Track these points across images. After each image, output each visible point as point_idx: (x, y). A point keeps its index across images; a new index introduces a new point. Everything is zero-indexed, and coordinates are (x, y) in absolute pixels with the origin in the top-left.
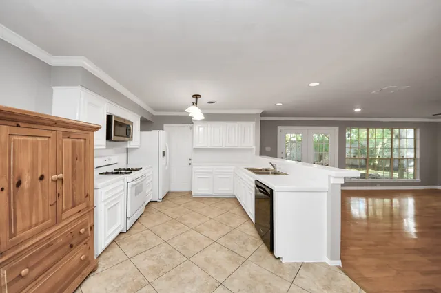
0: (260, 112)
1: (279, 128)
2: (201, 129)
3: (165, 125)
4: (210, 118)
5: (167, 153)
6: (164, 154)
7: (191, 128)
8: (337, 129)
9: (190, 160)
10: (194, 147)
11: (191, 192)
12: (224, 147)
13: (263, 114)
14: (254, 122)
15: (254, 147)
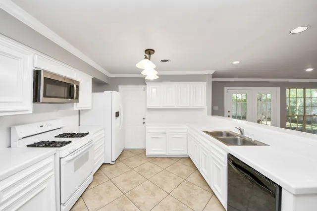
0: (212, 72)
1: (226, 88)
2: (154, 90)
3: (120, 87)
4: (163, 79)
5: (121, 114)
6: (117, 114)
7: (145, 89)
8: (278, 89)
9: (144, 119)
10: (147, 107)
11: (144, 151)
12: (176, 107)
13: (214, 76)
14: (205, 83)
15: (206, 107)
